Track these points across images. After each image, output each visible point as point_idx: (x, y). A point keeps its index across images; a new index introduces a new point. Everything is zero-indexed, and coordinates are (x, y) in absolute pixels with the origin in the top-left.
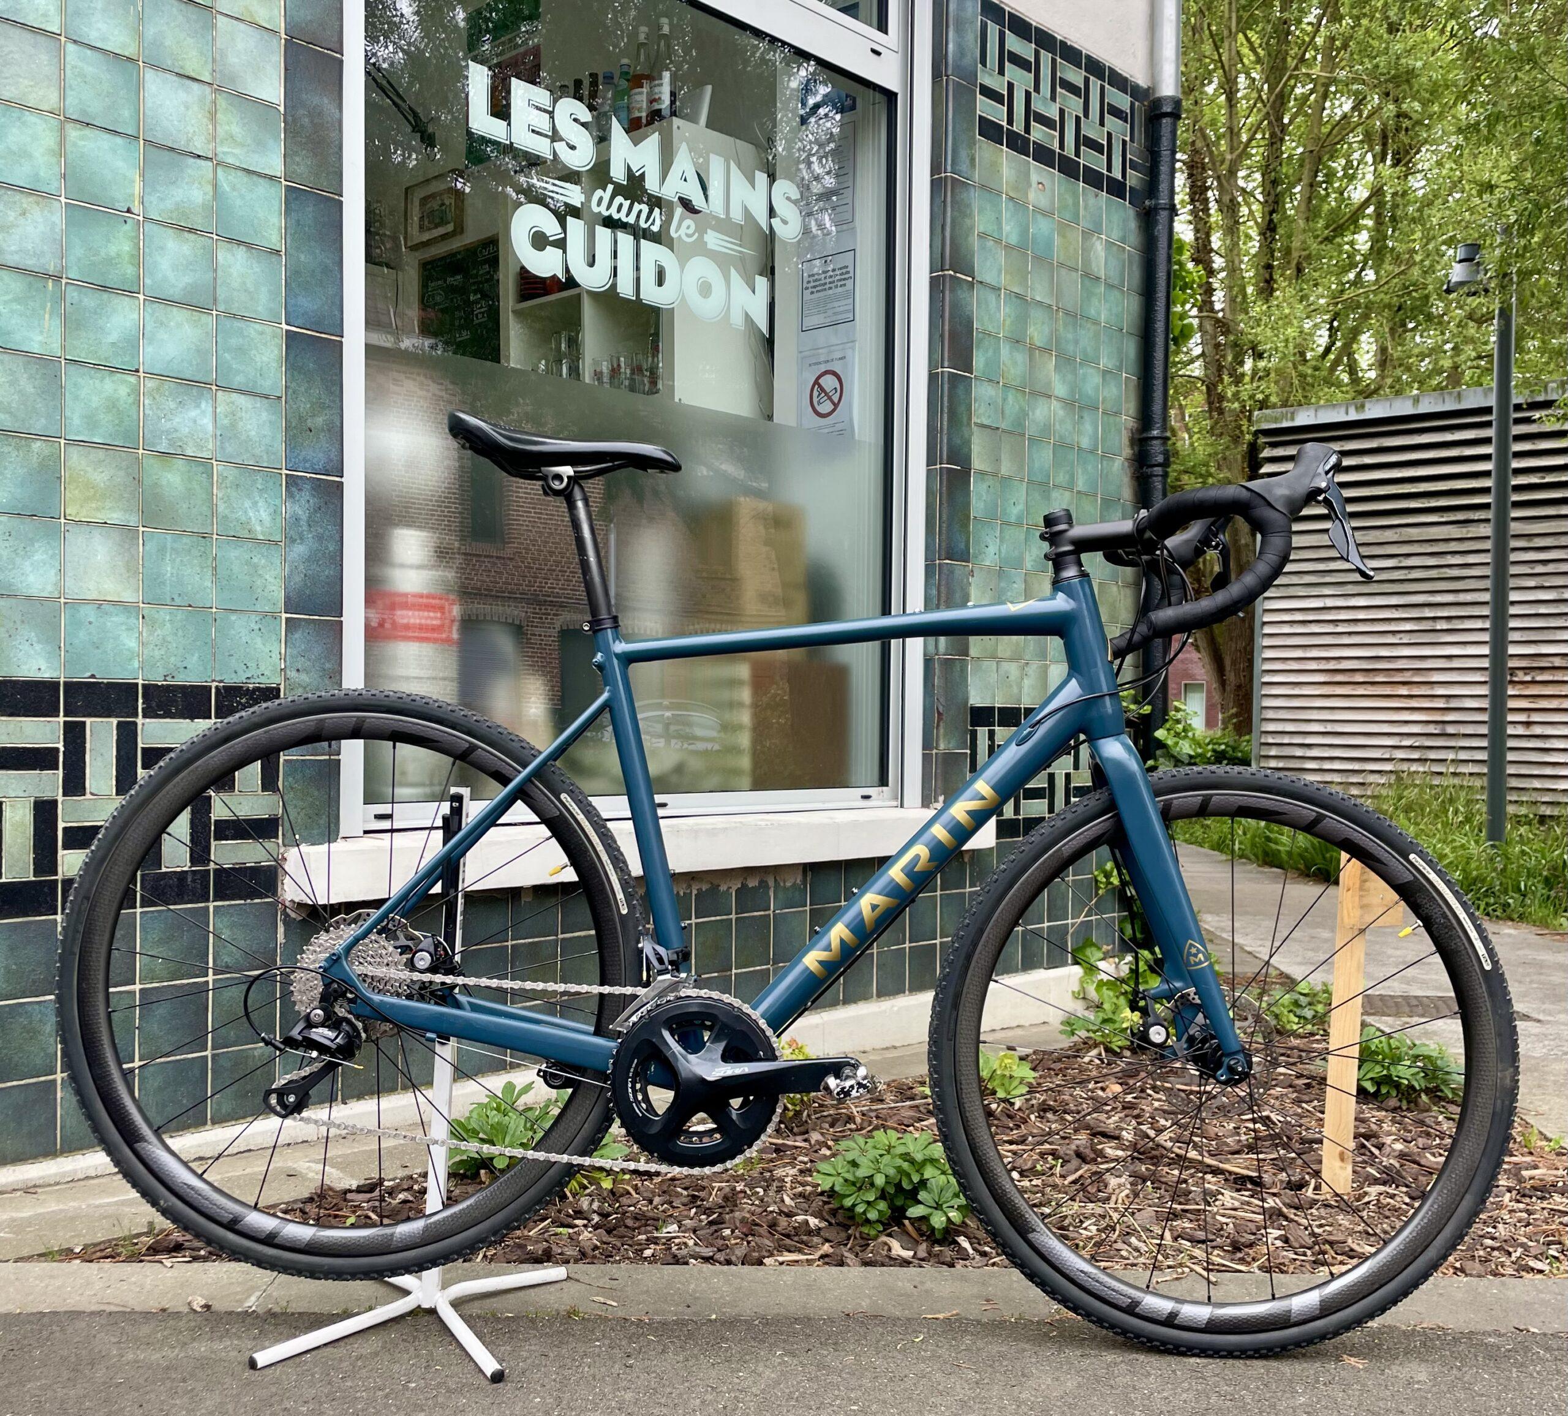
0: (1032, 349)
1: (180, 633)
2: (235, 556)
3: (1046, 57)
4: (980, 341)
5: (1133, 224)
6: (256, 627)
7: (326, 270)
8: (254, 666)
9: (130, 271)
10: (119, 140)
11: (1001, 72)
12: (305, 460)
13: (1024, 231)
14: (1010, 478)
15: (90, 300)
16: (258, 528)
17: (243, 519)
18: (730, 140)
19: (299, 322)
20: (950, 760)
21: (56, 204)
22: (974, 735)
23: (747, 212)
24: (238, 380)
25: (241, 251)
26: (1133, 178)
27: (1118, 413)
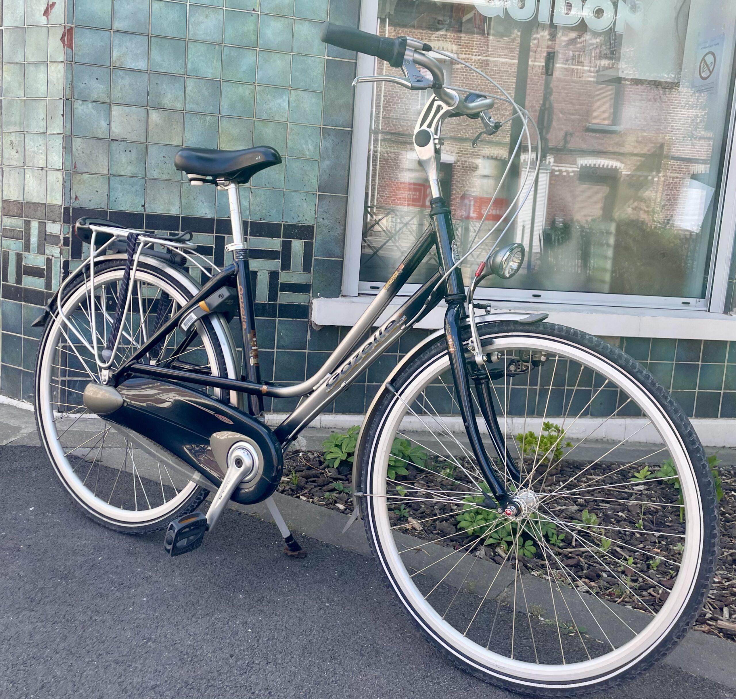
1: (268, 200)
2: (296, 165)
6: (304, 198)
8: (302, 215)
9: (253, 38)
12: (333, 121)
15: (234, 53)
16: (307, 153)
17: (301, 149)
19: (334, 56)
21: (222, 11)
24: (301, 85)
25: (306, 24)
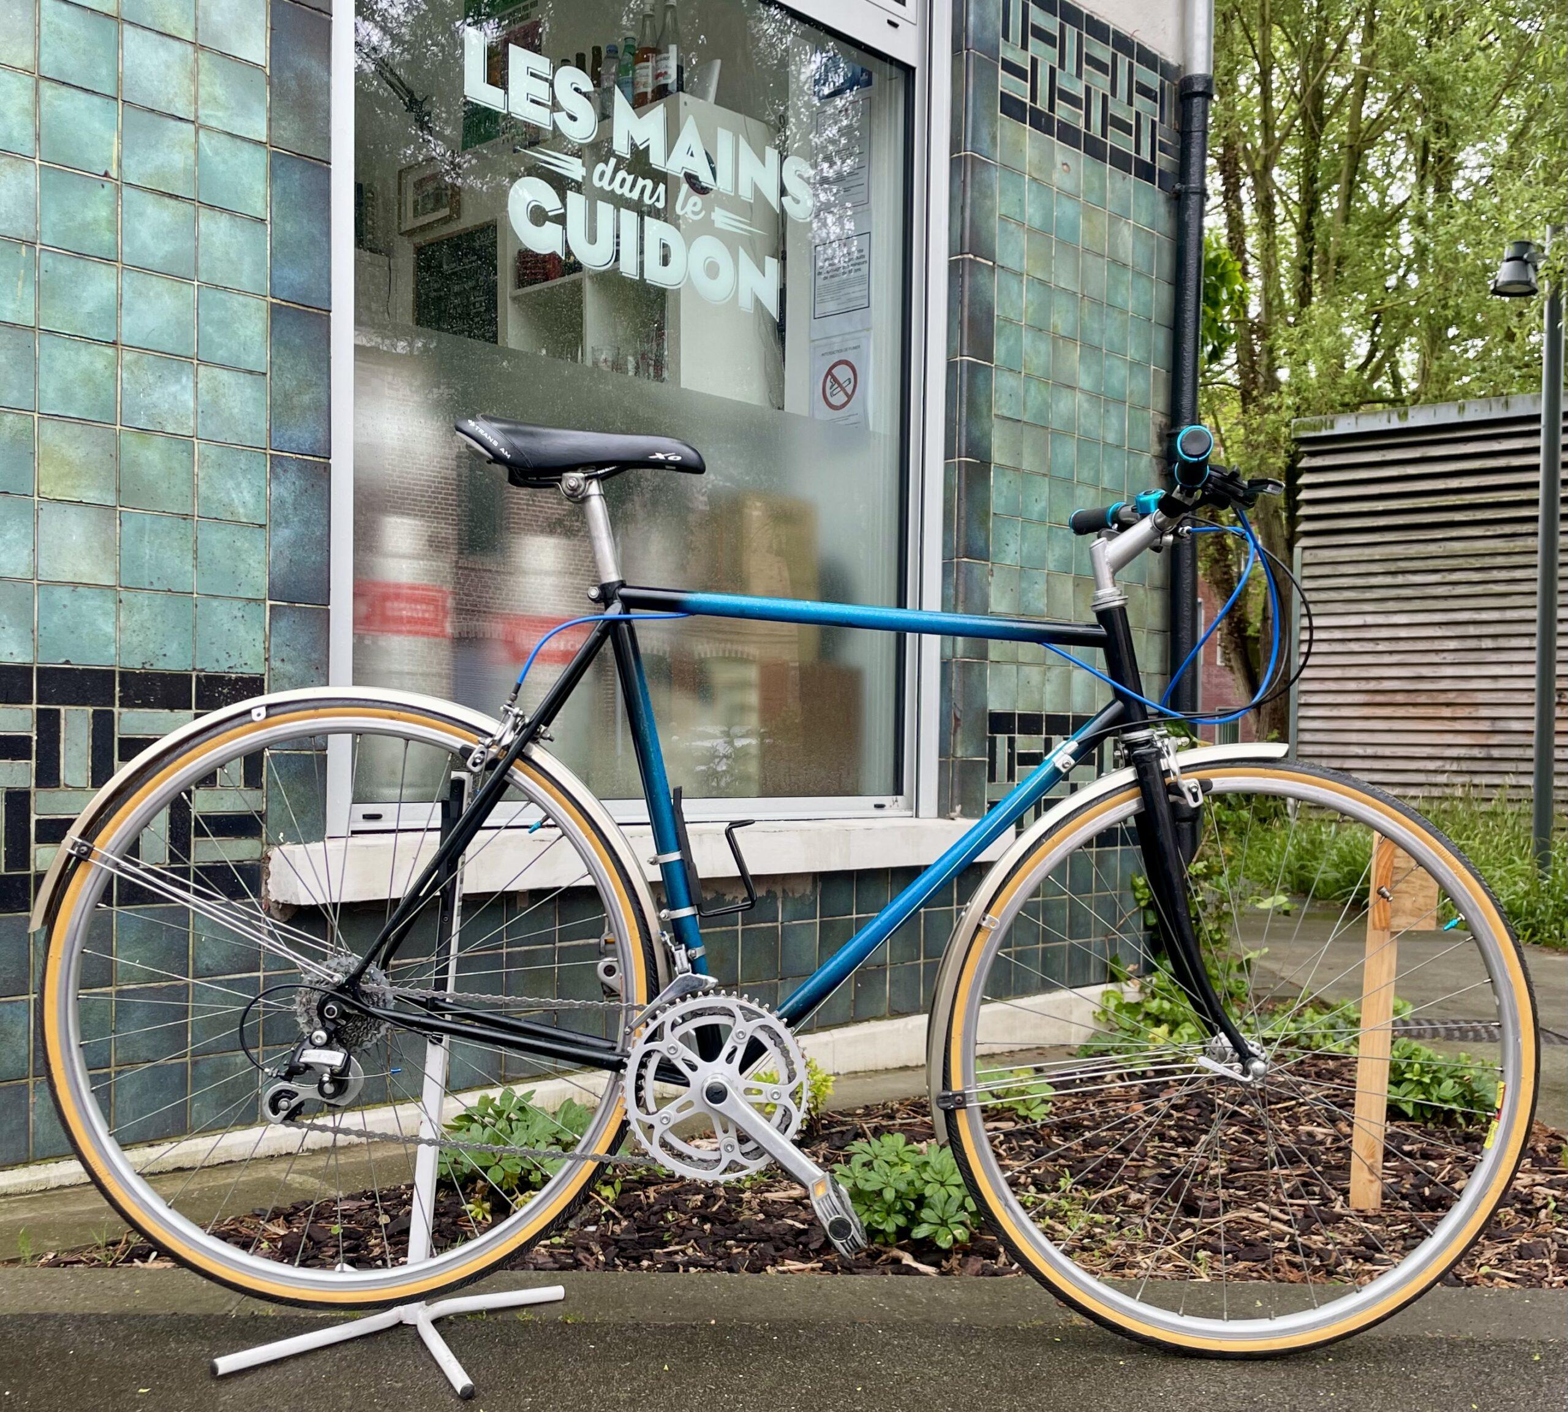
0: (1056, 338)
1: (159, 618)
2: (216, 539)
3: (1071, 31)
4: (1001, 328)
5: (1162, 210)
6: (240, 614)
7: (313, 241)
8: (237, 654)
9: (107, 237)
10: (96, 100)
11: (1025, 46)
12: (291, 440)
13: (1048, 215)
14: (1033, 473)
15: (66, 268)
16: (241, 510)
17: (226, 500)
18: (740, 117)
19: (284, 296)
20: (968, 768)
21: (30, 166)
22: (993, 743)
23: (757, 190)
24: (221, 355)
25: (224, 220)
26: (1164, 162)
27: (1145, 408)
